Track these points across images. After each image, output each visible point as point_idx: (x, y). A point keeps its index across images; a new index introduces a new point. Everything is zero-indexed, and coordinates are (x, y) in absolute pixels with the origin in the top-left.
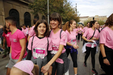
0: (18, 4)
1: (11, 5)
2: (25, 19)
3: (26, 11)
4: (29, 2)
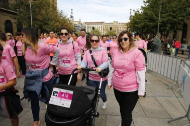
2: (6, 28)
3: (7, 19)
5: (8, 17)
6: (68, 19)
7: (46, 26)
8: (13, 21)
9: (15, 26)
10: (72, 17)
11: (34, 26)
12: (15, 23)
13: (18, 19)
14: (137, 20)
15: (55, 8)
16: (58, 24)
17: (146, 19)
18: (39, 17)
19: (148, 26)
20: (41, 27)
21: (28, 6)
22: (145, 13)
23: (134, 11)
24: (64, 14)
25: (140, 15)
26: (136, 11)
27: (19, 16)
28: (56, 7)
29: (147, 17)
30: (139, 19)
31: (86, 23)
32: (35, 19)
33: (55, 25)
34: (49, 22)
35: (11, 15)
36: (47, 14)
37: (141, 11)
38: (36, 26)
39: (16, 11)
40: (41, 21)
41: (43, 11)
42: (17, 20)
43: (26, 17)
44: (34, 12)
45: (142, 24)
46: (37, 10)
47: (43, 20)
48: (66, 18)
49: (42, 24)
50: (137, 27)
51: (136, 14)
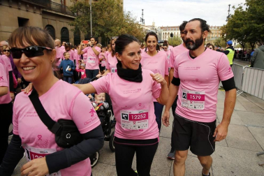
0: (54, 18)
1: (46, 20)
3: (63, 26)
4: (66, 14)
5: (64, 24)
6: (137, 24)
7: (109, 33)
8: (69, 28)
9: (71, 35)
10: (143, 20)
11: (94, 33)
12: (72, 30)
13: (76, 26)
14: (239, 22)
15: (120, 9)
16: (123, 30)
17: (252, 18)
18: (101, 22)
19: (255, 30)
20: (102, 35)
21: (87, 8)
22: (251, 10)
23: (233, 7)
24: (132, 17)
25: (244, 13)
26: (237, 7)
27: (77, 21)
28: (122, 8)
29: (254, 16)
30: (241, 20)
31: (162, 28)
32: (95, 25)
33: (120, 32)
34: (113, 28)
35: (68, 21)
36: (111, 17)
37: (245, 8)
38: (97, 33)
39: (73, 15)
40: (103, 27)
41: (106, 14)
42: (74, 27)
43: (85, 22)
44: (94, 15)
45: (245, 27)
46: (98, 13)
47: (105, 25)
48: (135, 22)
49: (104, 30)
50: (237, 33)
51: (236, 12)
